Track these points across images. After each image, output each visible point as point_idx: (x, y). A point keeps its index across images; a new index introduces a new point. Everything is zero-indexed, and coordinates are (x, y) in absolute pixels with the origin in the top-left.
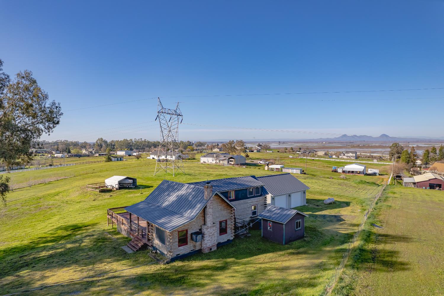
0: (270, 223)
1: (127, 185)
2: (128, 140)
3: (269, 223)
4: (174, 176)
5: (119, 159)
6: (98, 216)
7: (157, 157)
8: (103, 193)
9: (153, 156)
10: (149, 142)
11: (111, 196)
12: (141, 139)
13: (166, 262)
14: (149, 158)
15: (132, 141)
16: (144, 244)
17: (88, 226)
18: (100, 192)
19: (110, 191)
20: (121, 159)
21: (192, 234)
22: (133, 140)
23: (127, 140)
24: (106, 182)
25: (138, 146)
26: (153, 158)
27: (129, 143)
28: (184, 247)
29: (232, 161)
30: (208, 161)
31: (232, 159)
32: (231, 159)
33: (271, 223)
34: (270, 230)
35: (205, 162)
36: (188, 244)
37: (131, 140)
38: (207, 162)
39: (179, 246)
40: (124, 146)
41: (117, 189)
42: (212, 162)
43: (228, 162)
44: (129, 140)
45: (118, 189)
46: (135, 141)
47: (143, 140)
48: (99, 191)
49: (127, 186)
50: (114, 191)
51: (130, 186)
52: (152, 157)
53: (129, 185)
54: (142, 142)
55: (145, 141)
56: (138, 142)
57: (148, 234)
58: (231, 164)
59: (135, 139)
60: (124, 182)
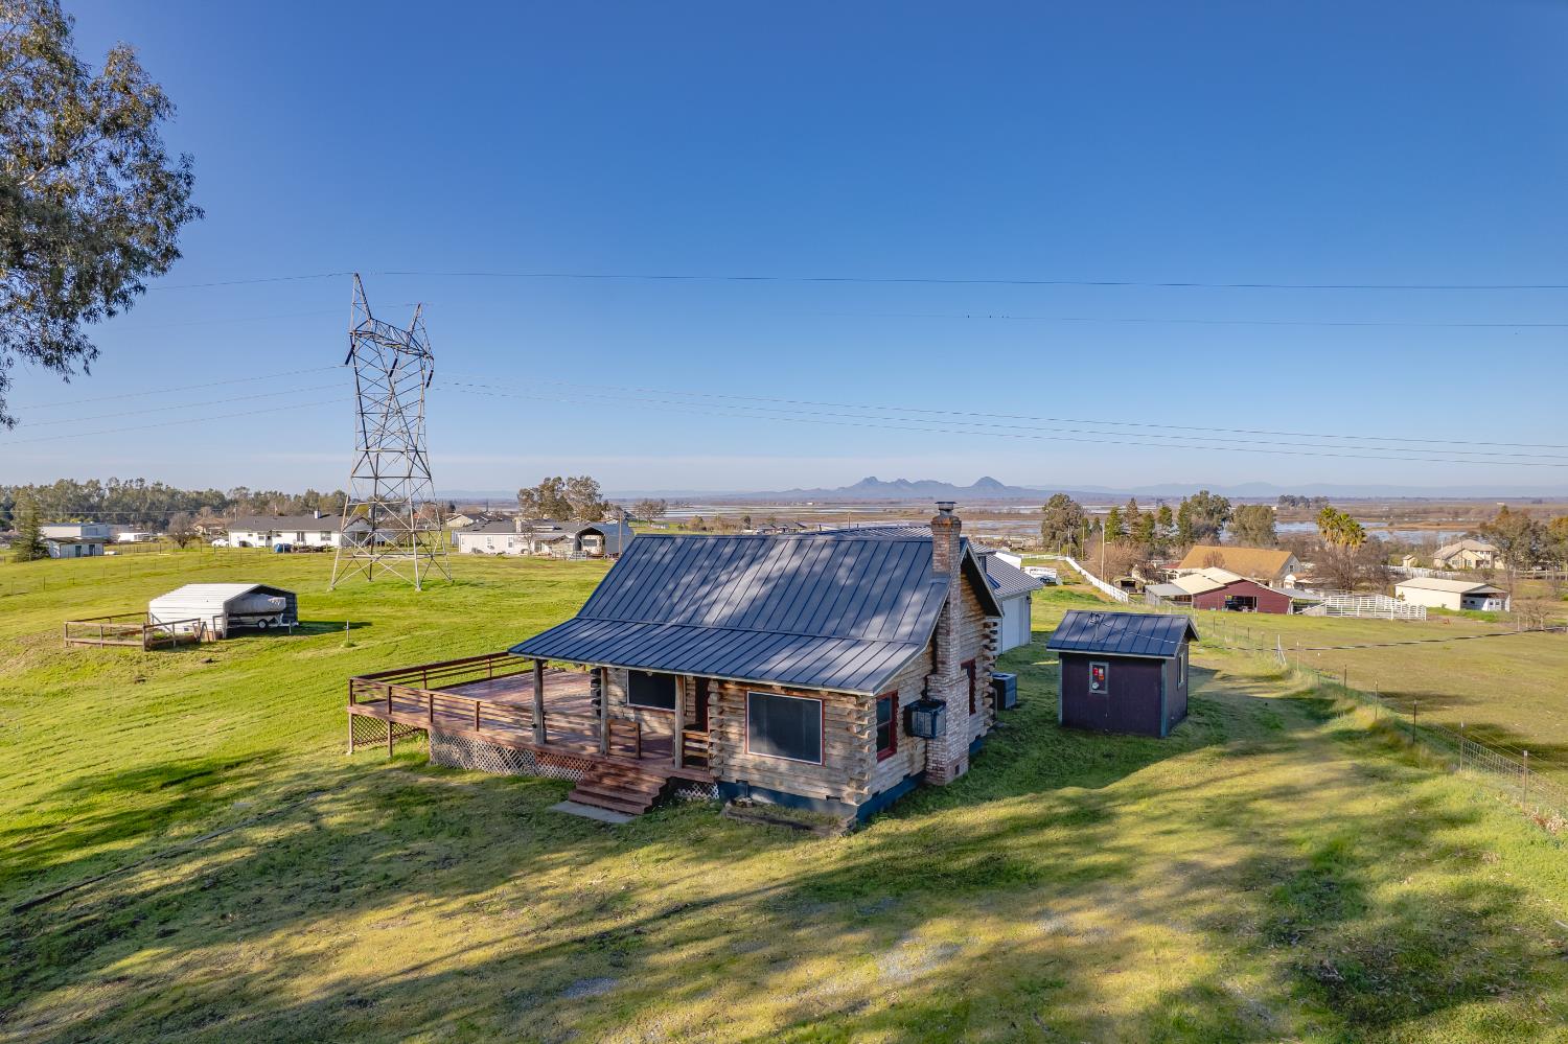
0: (1099, 667)
1: (258, 618)
2: (79, 483)
3: (1094, 666)
4: (418, 590)
5: (85, 548)
6: (239, 727)
7: (260, 538)
8: (163, 654)
9: (244, 536)
10: (174, 494)
11: (210, 661)
12: (142, 480)
13: (849, 827)
14: (221, 542)
15: (100, 489)
16: (668, 780)
17: (238, 764)
18: (146, 651)
19: (191, 643)
20: (92, 547)
21: (908, 710)
22: (103, 485)
23: (75, 486)
24: (152, 611)
25: (127, 507)
26: (244, 544)
27: (86, 498)
28: (890, 763)
29: (593, 543)
30: (492, 547)
31: (593, 537)
32: (587, 537)
33: (1103, 667)
34: (1099, 692)
35: (479, 551)
36: (898, 750)
37: (95, 485)
38: (487, 550)
39: (880, 760)
40: (60, 507)
41: (219, 636)
42: (508, 550)
43: (579, 547)
44: (82, 482)
45: (224, 636)
46: (112, 490)
47: (148, 484)
48: (142, 643)
49: (262, 625)
50: (209, 643)
51: (273, 621)
52: (235, 538)
53: (269, 618)
54: (144, 494)
55: (157, 489)
56: (125, 491)
57: (684, 734)
58: (589, 554)
59: (111, 480)
60: (249, 606)
